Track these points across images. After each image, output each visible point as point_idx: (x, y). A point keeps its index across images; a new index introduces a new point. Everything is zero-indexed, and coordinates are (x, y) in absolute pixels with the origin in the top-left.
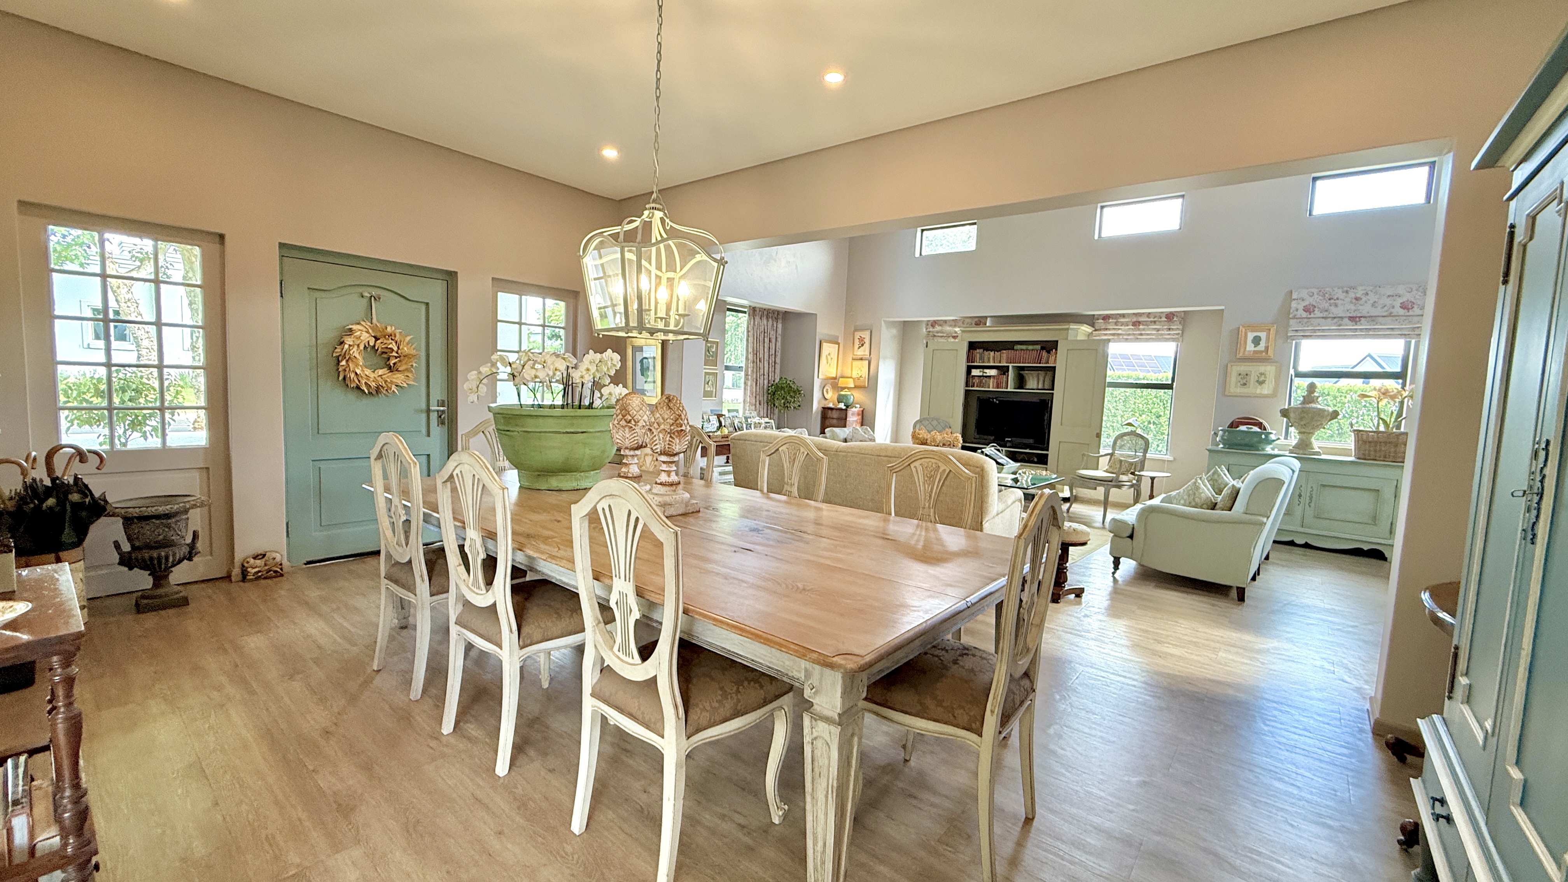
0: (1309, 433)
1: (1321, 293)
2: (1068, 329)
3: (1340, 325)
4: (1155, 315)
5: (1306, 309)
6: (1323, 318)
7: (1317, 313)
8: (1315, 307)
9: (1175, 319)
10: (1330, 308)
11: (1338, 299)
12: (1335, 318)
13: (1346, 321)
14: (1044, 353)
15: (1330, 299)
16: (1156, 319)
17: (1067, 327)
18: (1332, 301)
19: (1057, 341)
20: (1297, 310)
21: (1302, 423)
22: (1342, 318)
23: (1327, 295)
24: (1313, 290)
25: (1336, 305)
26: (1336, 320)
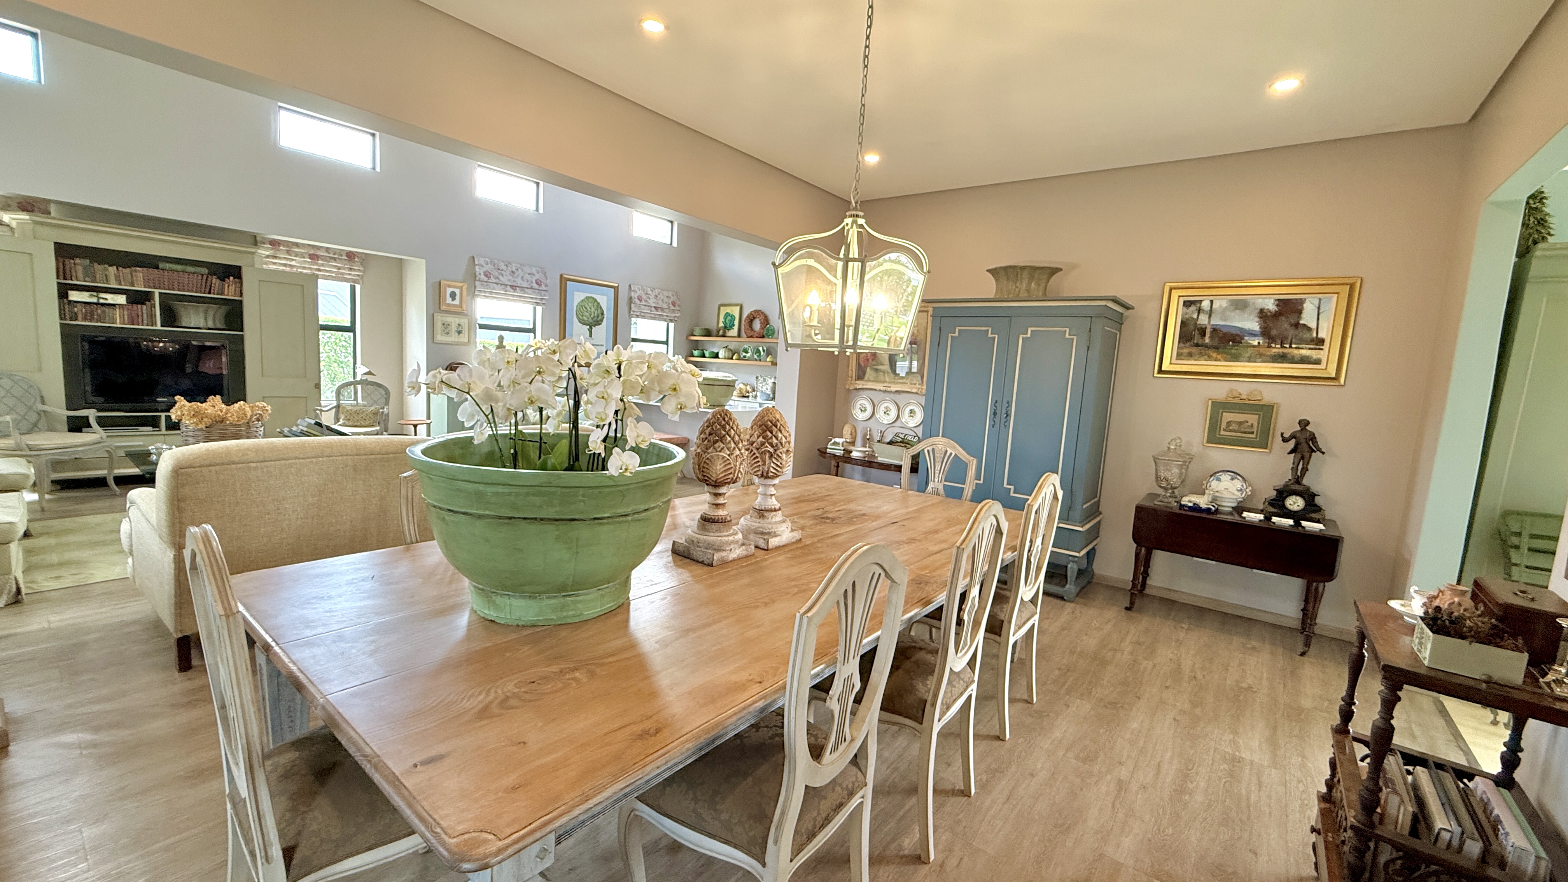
2: (254, 253)
4: (335, 252)
9: (356, 260)
14: (215, 281)
16: (336, 256)
17: (253, 250)
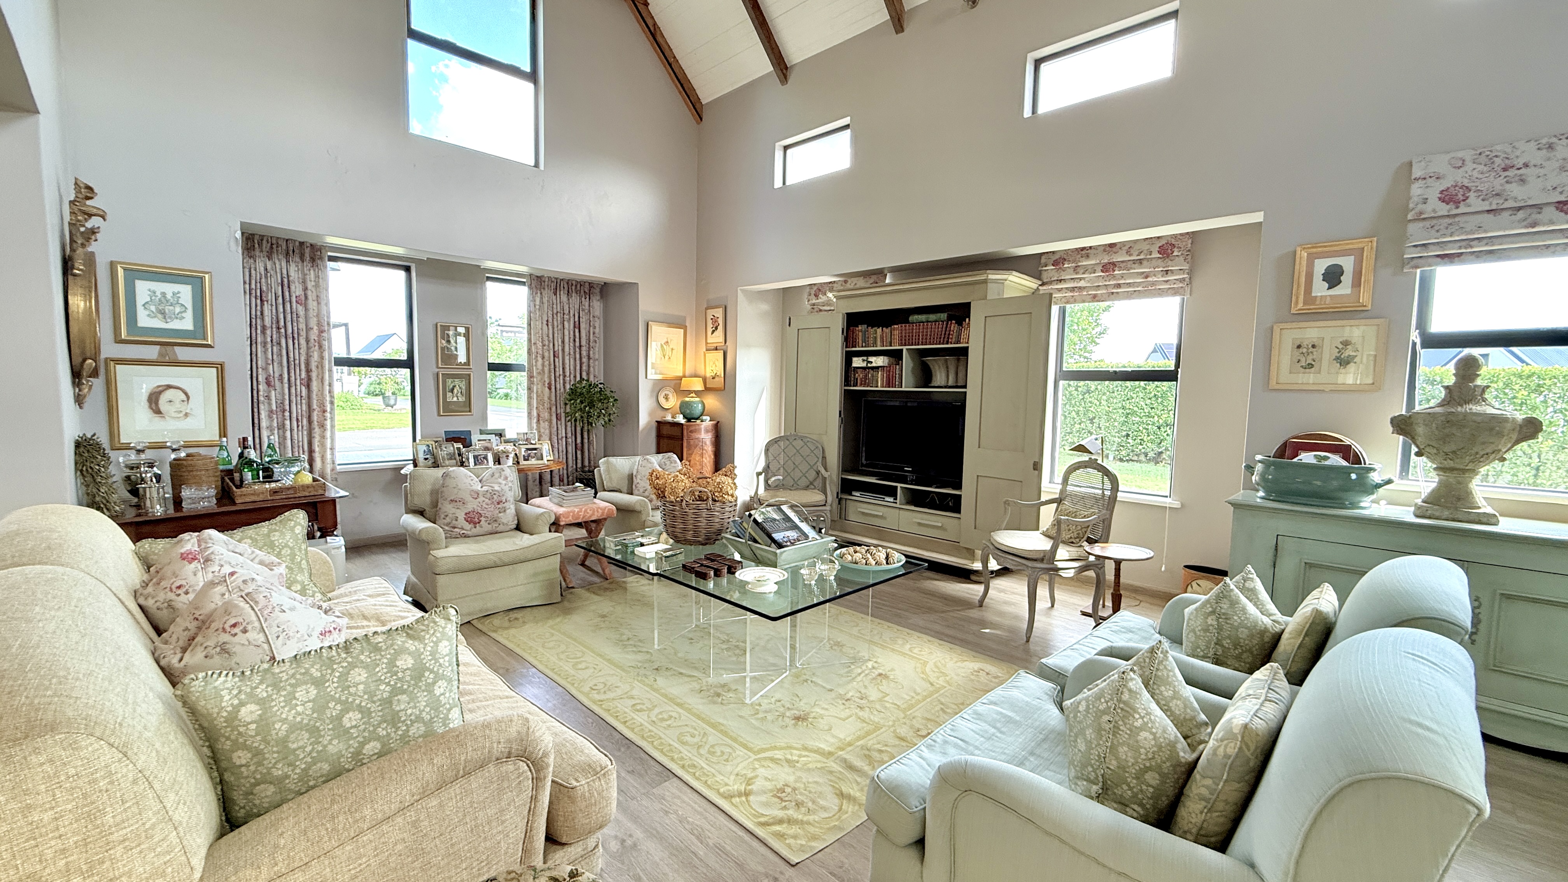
0: (1464, 471)
1: (1483, 158)
2: (985, 282)
3: (1533, 225)
5: (1447, 197)
6: (1488, 211)
7: (1475, 203)
8: (1468, 189)
9: (1175, 250)
10: (1508, 186)
11: (1526, 165)
12: (1520, 209)
13: (1550, 212)
14: (953, 326)
15: (1505, 170)
17: (984, 277)
18: (1511, 173)
19: (969, 304)
20: (1425, 201)
21: (1447, 449)
22: (1539, 207)
23: (1498, 161)
24: (1460, 154)
25: (1522, 181)
26: (1521, 214)
